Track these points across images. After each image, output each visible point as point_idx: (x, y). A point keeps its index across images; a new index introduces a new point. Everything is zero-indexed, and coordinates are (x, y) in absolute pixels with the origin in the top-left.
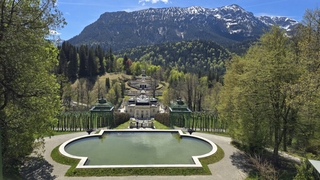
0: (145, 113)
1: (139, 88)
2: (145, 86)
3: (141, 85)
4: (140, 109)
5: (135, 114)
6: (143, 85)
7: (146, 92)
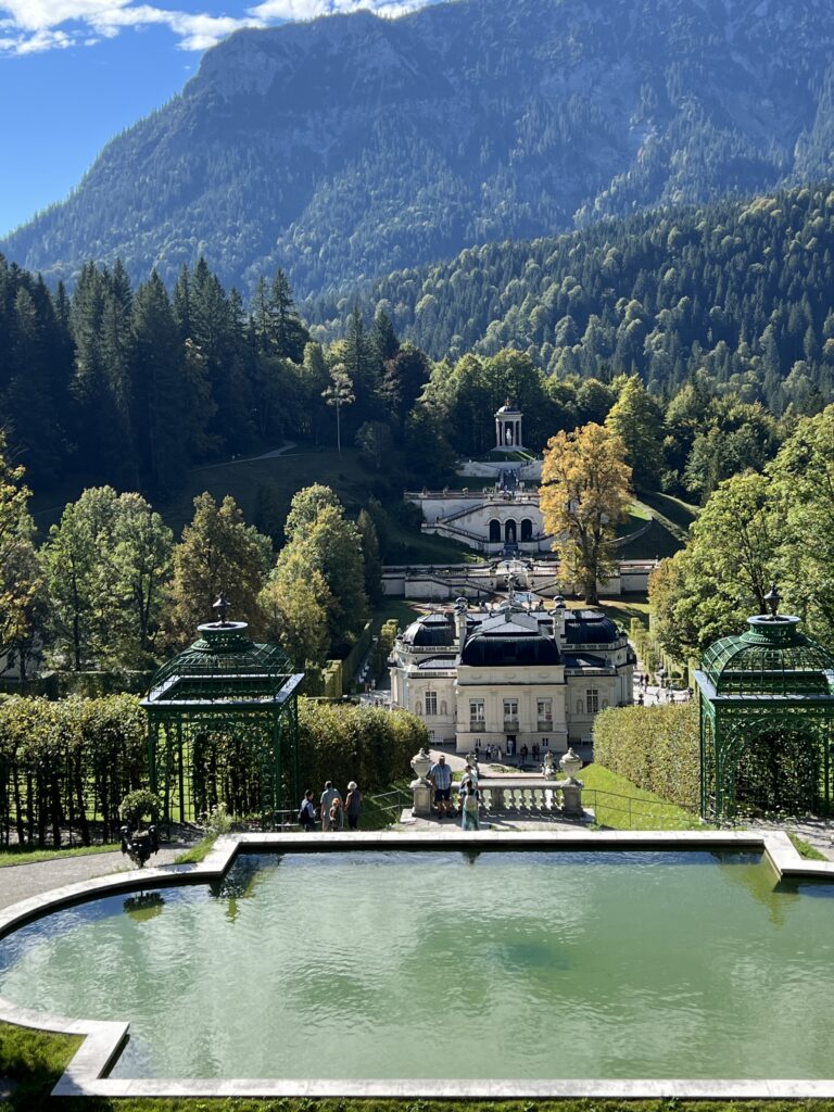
0: (527, 719)
1: (482, 541)
2: (527, 524)
3: (494, 525)
4: (494, 693)
5: (460, 728)
6: (511, 524)
7: (530, 567)
